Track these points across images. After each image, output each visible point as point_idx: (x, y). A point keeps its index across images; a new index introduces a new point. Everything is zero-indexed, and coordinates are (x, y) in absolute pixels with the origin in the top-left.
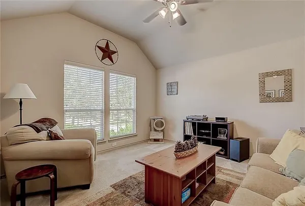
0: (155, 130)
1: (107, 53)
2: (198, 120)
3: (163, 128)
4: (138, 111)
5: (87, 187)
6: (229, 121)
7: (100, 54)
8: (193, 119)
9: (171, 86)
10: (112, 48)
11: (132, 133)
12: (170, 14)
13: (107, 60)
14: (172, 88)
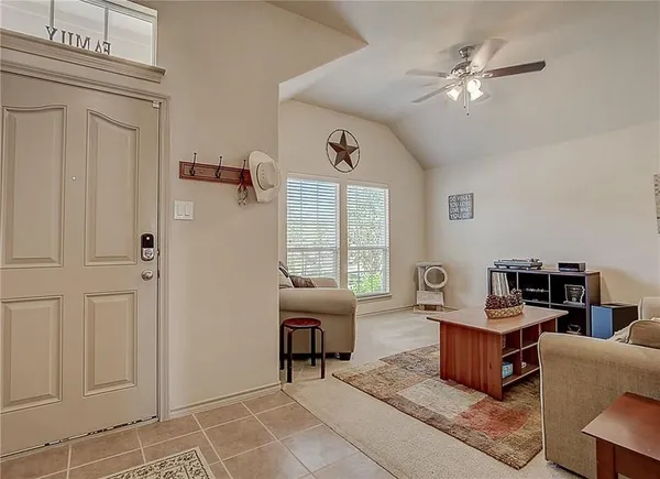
0: (427, 288)
1: (343, 151)
2: (520, 268)
3: (443, 284)
4: (393, 251)
5: (346, 357)
6: (588, 270)
7: (333, 154)
8: (508, 267)
9: (459, 202)
10: (350, 143)
11: (382, 292)
12: (465, 94)
13: (343, 165)
14: (460, 207)
